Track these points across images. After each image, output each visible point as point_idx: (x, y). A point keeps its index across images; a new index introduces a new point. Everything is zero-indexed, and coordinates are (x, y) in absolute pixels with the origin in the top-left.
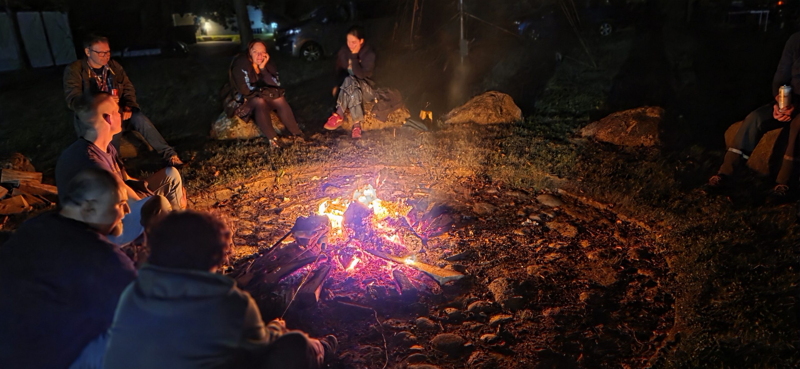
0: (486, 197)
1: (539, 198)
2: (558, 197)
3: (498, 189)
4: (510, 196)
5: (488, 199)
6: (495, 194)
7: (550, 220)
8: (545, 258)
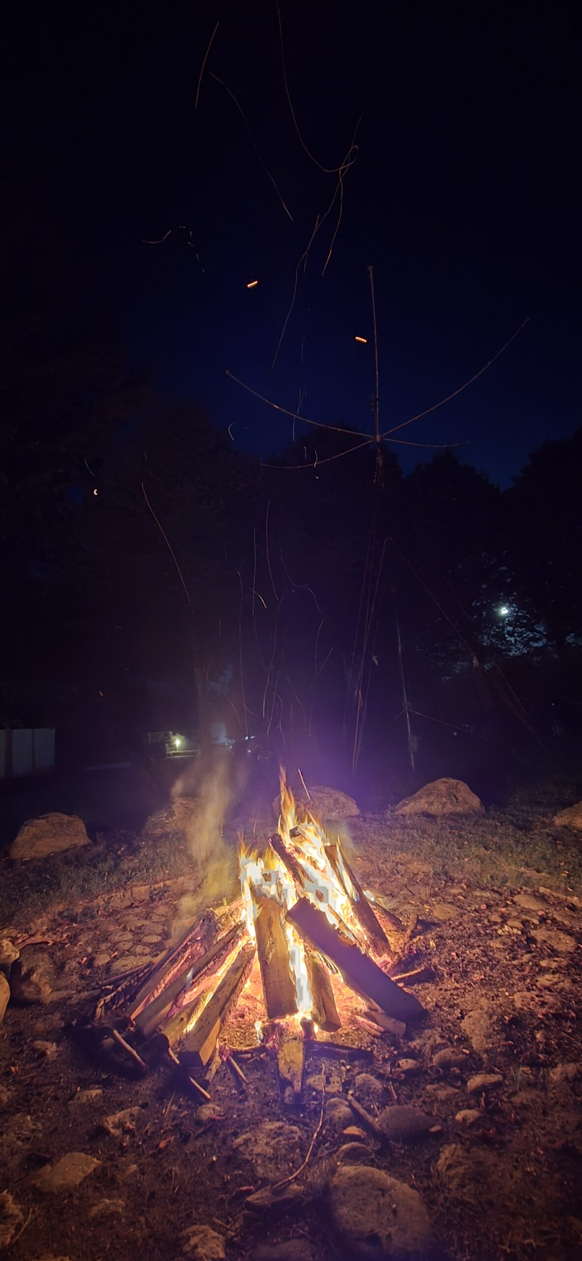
0: (450, 899)
1: (516, 899)
2: (543, 898)
3: (462, 888)
4: (479, 897)
5: (452, 901)
6: (460, 894)
7: (536, 927)
8: (537, 981)
